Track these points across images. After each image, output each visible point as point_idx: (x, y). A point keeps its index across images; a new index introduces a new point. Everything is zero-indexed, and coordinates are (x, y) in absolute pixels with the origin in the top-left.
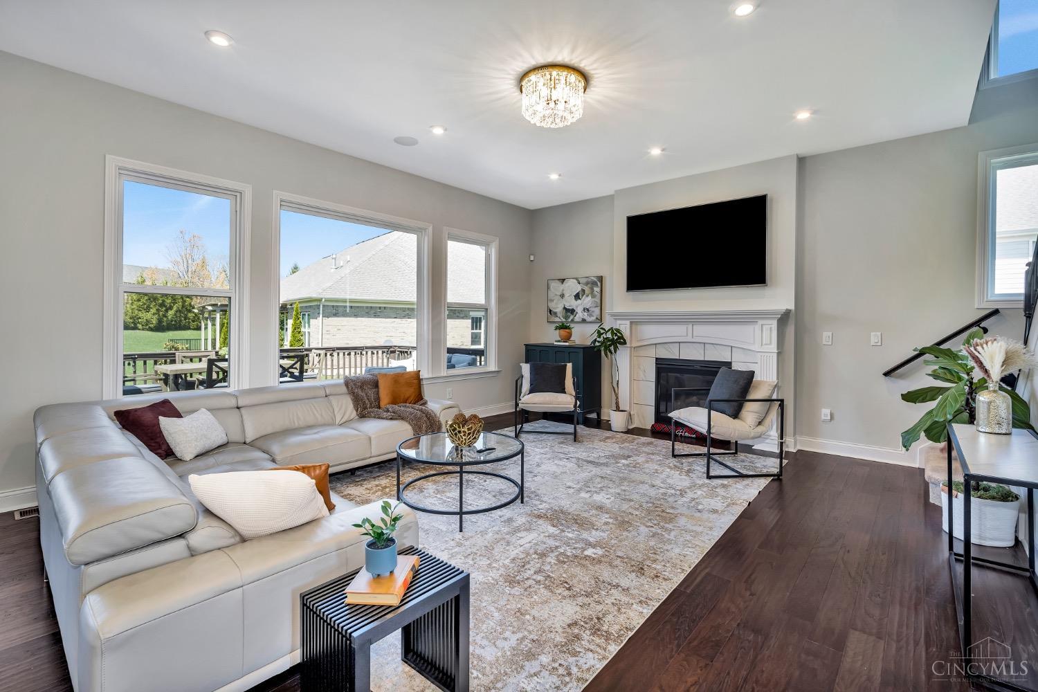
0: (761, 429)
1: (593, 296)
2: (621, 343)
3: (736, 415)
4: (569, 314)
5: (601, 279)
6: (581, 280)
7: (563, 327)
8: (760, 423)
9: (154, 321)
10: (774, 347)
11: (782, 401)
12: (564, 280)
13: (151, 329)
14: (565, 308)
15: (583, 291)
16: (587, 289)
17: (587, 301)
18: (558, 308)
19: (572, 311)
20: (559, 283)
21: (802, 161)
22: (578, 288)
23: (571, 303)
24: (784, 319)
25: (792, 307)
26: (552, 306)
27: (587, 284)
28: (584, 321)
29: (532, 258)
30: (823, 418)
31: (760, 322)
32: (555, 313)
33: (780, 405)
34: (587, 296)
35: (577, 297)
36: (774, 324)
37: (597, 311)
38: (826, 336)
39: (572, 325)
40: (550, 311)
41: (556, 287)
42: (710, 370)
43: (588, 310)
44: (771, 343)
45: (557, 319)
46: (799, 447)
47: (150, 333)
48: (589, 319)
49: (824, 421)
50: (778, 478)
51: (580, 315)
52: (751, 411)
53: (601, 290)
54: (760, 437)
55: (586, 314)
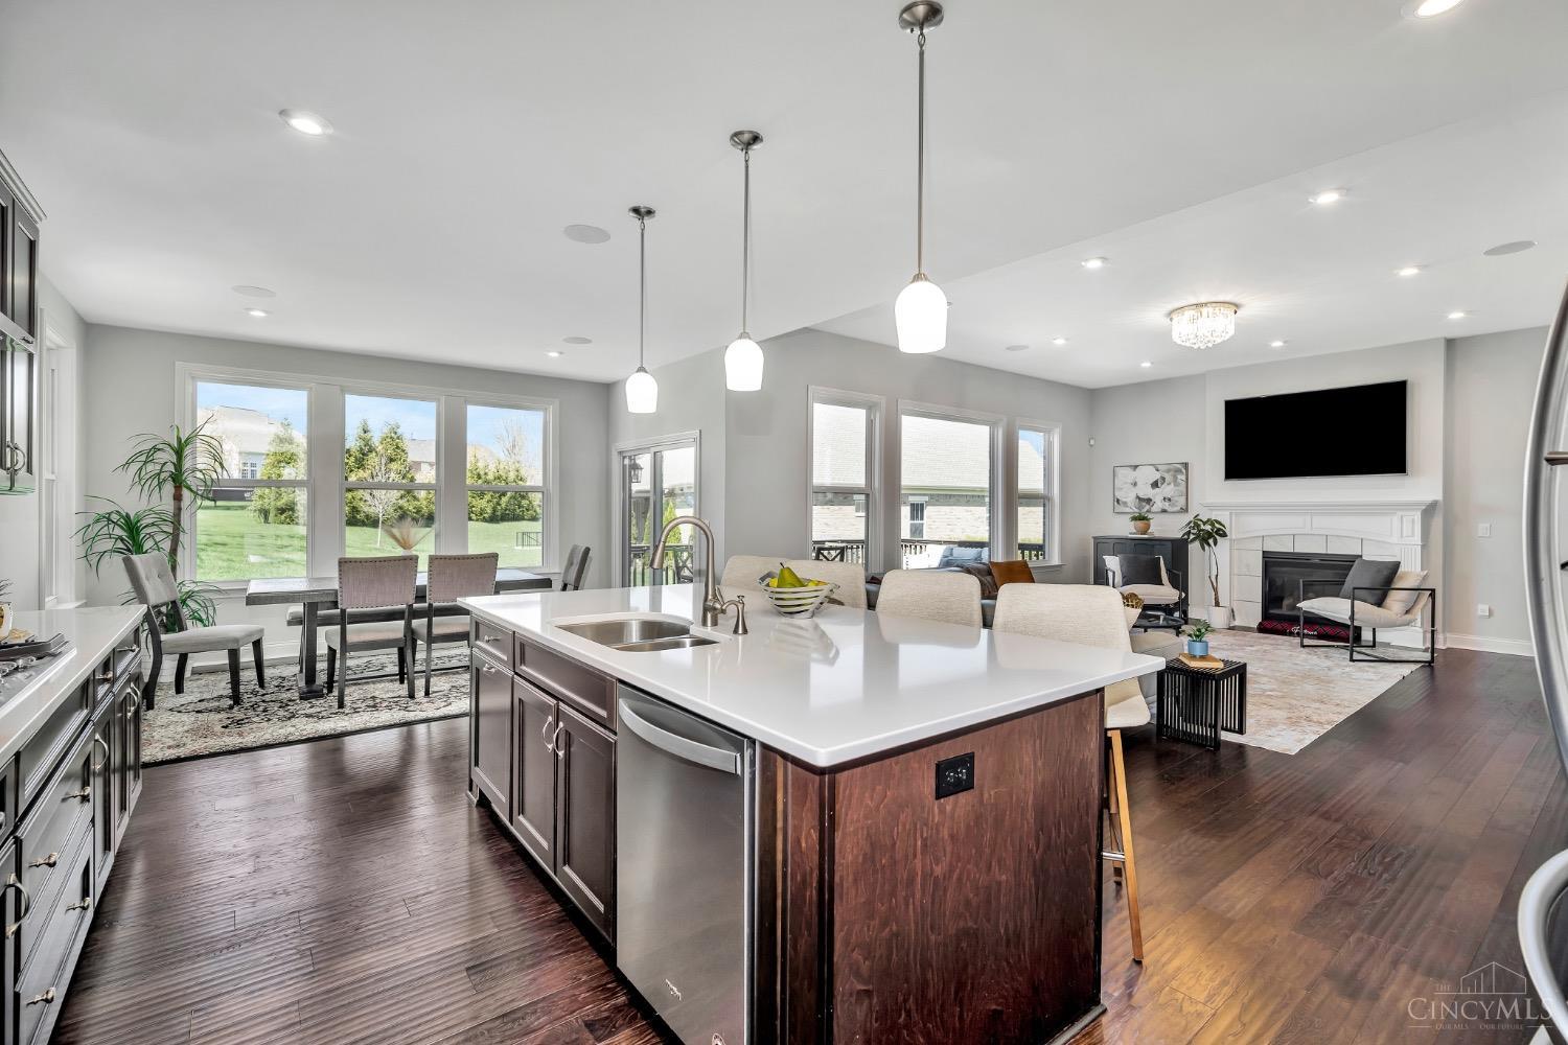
0: (1408, 617)
1: (1176, 484)
2: (1221, 535)
3: (1380, 603)
4: (1144, 504)
5: (1186, 465)
6: (1160, 467)
7: (1141, 518)
8: (1407, 612)
9: (489, 510)
10: (1417, 539)
11: (1433, 591)
12: (1136, 467)
13: (485, 520)
14: (1138, 497)
15: (1163, 479)
16: (1168, 477)
17: (1167, 490)
18: (1128, 496)
19: (1149, 501)
20: (1129, 471)
21: (1450, 343)
22: (1157, 476)
23: (1146, 491)
24: (1429, 511)
25: (1438, 495)
26: (1118, 495)
27: (1168, 471)
28: (1164, 511)
29: (1092, 442)
30: (1480, 613)
31: (1400, 513)
32: (1125, 503)
33: (1430, 595)
34: (1169, 484)
35: (1155, 485)
36: (1418, 516)
37: (1183, 499)
38: (1482, 528)
39: (1150, 516)
40: (1118, 501)
41: (1125, 476)
42: (1343, 564)
43: (1170, 500)
44: (1413, 535)
45: (1128, 510)
46: (1449, 645)
47: (486, 524)
48: (1169, 509)
49: (1482, 617)
50: (1430, 664)
51: (1159, 505)
52: (1396, 601)
53: (1187, 479)
54: (1408, 624)
55: (1167, 504)
